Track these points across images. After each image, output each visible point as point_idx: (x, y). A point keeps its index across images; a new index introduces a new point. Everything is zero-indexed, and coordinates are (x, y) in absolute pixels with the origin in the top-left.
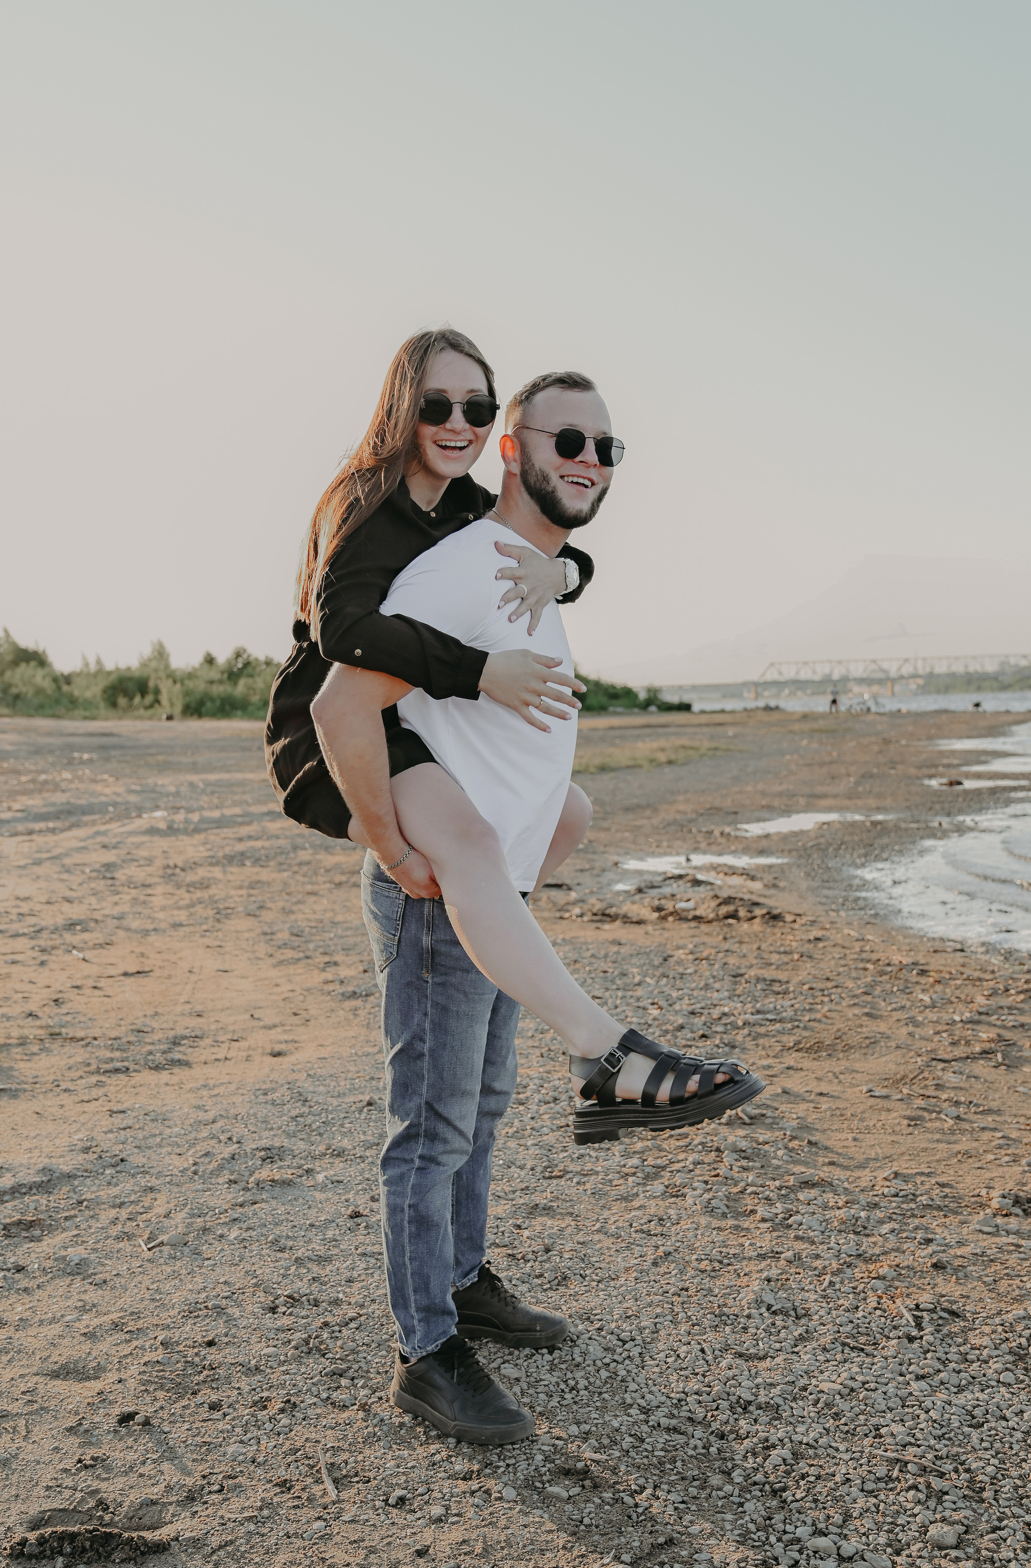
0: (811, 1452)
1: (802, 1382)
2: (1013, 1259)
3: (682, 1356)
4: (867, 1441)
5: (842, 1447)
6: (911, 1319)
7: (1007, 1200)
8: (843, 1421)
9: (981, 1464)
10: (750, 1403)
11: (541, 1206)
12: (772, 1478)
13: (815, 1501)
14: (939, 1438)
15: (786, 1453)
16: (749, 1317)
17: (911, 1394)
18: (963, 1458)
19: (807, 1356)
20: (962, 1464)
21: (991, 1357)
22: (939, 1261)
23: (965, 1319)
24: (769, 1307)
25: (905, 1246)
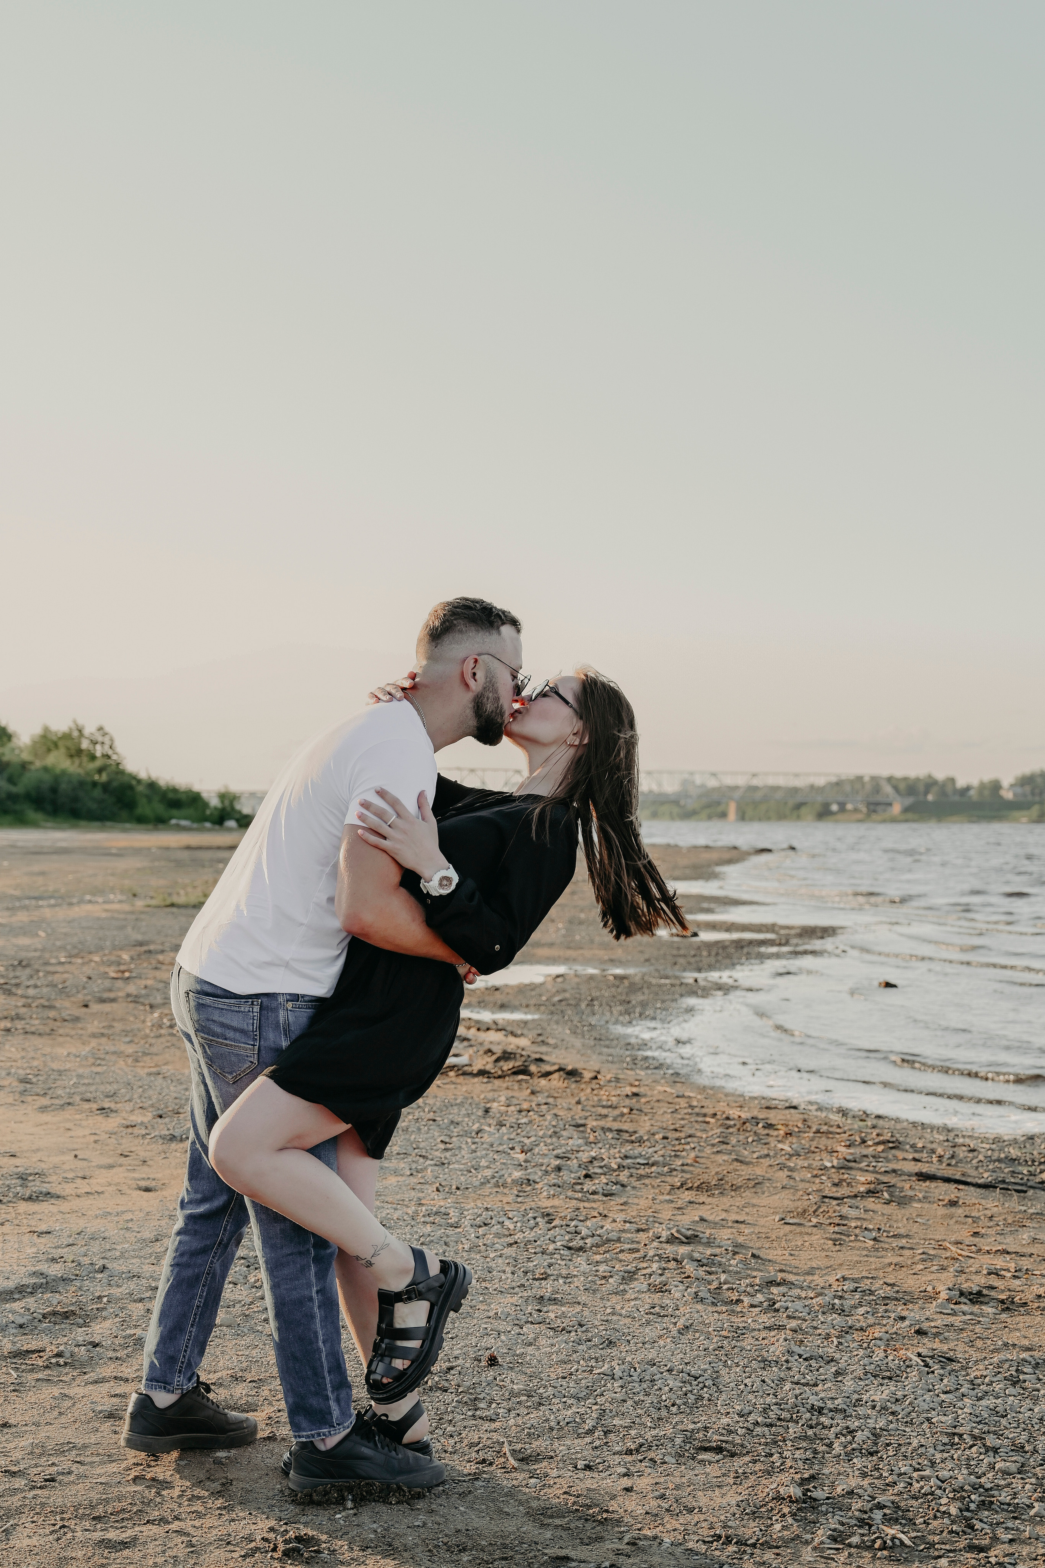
0: (885, 1433)
1: (856, 1396)
2: (978, 1329)
3: (749, 1384)
4: (924, 1426)
5: (907, 1429)
6: (919, 1361)
7: (954, 1292)
8: (900, 1416)
9: (1016, 1435)
10: (823, 1408)
11: (546, 1298)
12: (864, 1446)
13: (905, 1456)
14: (979, 1423)
15: (867, 1433)
16: (787, 1361)
17: (943, 1401)
18: (1001, 1432)
19: (849, 1384)
20: (1002, 1435)
21: (992, 1382)
22: (920, 1328)
23: (959, 1362)
24: (800, 1356)
25: (884, 1322)
